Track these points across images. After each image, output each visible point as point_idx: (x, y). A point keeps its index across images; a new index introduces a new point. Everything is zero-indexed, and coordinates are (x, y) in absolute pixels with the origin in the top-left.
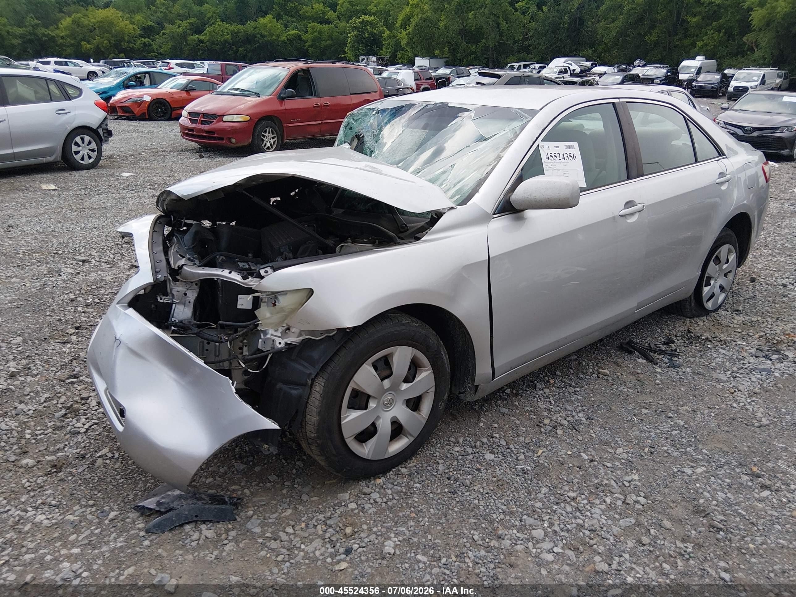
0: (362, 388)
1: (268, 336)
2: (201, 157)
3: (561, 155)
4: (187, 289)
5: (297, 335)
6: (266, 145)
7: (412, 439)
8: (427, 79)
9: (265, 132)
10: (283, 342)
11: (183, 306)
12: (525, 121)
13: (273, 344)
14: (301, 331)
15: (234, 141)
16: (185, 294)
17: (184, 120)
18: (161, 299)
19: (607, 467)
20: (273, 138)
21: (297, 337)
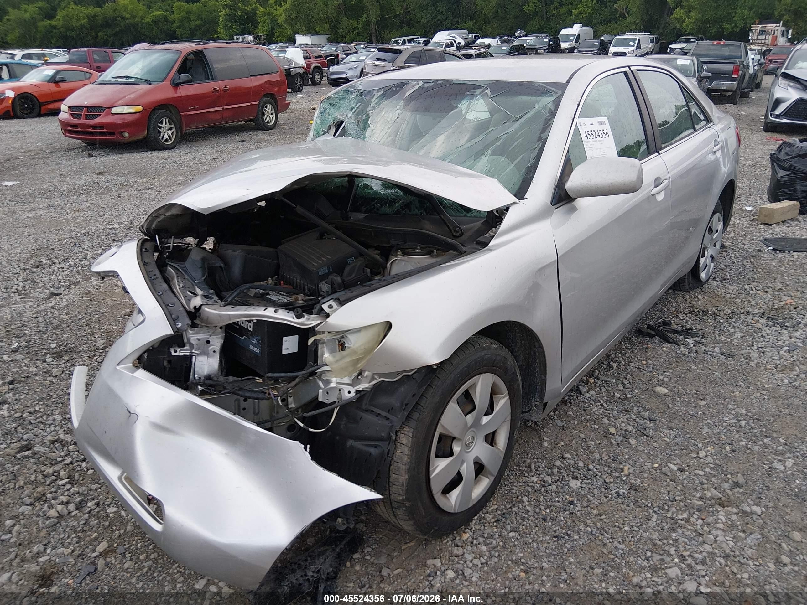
0: (451, 433)
1: (333, 385)
2: (90, 156)
3: (596, 132)
4: (210, 336)
5: (369, 379)
6: (163, 137)
7: (492, 478)
8: (316, 57)
9: (162, 123)
10: (353, 390)
11: (206, 357)
12: (555, 96)
13: (340, 394)
14: (374, 374)
15: (127, 135)
16: (208, 342)
17: (64, 115)
18: (176, 352)
19: (700, 476)
20: (171, 129)
21: (369, 383)
